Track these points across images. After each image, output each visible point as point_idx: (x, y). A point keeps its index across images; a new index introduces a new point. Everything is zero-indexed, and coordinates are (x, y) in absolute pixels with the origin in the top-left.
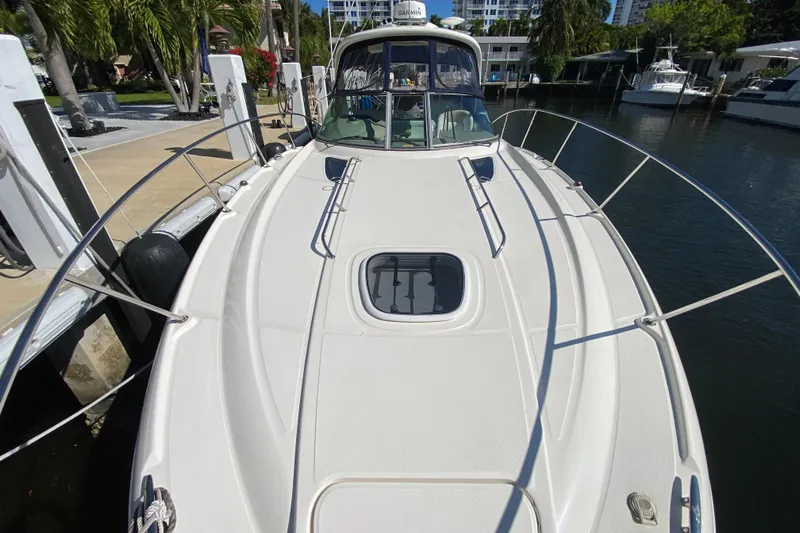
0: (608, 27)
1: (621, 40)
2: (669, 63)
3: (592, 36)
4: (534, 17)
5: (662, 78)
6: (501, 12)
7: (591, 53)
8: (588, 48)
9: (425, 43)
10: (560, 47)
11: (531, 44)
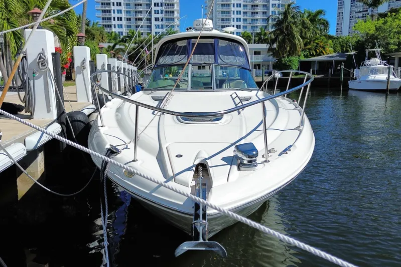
0: (331, 37)
1: (342, 46)
2: (378, 60)
3: (318, 44)
4: (271, 30)
5: (375, 71)
6: (245, 27)
7: (319, 55)
8: (316, 52)
9: (212, 41)
10: (293, 51)
11: (270, 50)
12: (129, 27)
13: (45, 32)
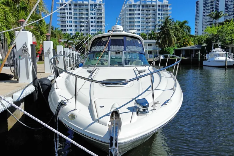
0: (192, 36)
1: (199, 41)
2: (219, 49)
3: (184, 40)
4: (158, 32)
5: (218, 55)
6: (142, 30)
7: (186, 46)
8: (184, 44)
9: (122, 38)
10: (170, 43)
11: (157, 43)
12: (76, 30)
13: (27, 33)
